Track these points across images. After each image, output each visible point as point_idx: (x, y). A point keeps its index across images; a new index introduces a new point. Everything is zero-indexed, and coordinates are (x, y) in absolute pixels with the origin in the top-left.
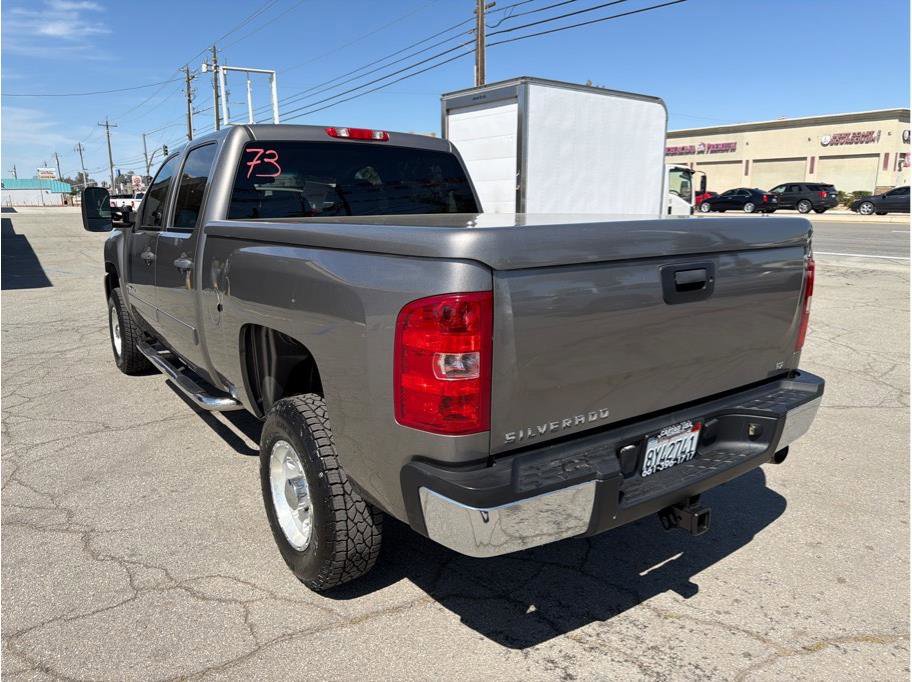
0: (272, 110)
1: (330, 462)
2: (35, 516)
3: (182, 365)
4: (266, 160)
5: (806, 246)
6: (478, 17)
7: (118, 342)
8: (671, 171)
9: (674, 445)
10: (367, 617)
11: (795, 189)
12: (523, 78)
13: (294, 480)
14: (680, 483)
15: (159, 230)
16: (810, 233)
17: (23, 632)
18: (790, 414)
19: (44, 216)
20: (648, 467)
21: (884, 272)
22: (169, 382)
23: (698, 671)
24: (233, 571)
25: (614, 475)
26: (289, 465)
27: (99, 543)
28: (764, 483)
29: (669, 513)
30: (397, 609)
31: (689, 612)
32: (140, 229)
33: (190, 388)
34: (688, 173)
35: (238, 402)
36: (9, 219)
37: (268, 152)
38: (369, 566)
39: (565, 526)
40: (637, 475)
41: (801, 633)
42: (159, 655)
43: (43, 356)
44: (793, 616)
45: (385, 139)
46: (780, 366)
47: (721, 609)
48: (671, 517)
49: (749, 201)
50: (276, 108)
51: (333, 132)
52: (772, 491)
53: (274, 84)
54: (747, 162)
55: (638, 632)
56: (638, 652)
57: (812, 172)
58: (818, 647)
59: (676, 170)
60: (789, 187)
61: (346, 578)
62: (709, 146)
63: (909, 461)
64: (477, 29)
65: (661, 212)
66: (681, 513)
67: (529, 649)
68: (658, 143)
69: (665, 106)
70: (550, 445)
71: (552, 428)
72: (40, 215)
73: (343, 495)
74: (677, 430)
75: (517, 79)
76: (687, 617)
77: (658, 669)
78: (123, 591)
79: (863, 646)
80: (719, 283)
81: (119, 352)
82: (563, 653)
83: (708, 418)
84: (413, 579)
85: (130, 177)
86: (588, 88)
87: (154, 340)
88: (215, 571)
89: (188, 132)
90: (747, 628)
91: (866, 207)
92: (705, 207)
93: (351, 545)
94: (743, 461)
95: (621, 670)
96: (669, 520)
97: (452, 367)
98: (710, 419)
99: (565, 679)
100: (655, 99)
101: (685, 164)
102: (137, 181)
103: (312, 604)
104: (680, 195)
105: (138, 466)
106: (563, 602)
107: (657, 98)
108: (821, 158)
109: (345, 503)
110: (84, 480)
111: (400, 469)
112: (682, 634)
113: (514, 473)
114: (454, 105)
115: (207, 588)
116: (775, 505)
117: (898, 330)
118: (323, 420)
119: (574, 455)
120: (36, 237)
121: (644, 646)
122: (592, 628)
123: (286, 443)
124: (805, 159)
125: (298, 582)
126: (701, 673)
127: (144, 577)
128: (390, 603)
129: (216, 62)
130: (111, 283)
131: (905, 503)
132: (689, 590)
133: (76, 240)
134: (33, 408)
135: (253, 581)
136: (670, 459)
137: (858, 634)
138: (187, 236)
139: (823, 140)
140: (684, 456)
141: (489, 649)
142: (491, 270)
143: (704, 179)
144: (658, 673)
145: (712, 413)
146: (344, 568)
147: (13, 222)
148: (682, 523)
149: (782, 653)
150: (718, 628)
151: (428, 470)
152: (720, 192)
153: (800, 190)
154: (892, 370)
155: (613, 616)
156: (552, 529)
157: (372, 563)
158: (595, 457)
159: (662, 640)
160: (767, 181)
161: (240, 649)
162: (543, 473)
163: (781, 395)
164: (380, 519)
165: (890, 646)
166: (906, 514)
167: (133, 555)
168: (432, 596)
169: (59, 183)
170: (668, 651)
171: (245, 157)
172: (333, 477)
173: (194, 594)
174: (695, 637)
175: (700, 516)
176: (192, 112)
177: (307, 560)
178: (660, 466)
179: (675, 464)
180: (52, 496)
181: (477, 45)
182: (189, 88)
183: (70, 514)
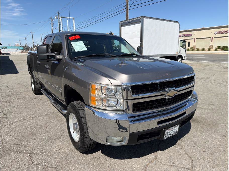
0: (73, 28)
6: (127, 2)
8: (180, 41)
12: (142, 16)
27: (35, 158)
34: (184, 42)
36: (8, 56)
43: (17, 93)
53: (74, 21)
54: (195, 39)
57: (212, 41)
59: (182, 41)
64: (126, 5)
65: (178, 52)
68: (177, 34)
69: (179, 24)
72: (16, 55)
75: (140, 17)
100: (176, 22)
104: (182, 47)
105: (45, 129)
107: (177, 22)
108: (214, 37)
110: (29, 134)
114: (123, 24)
120: (15, 61)
124: (210, 38)
129: (59, 16)
134: (14, 110)
143: (189, 43)
147: (9, 57)
167: (45, 163)
169: (21, 47)
176: (53, 29)
180: (19, 140)
181: (126, 10)
182: (52, 23)
183: (25, 147)
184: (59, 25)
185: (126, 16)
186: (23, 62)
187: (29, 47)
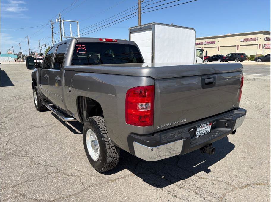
0: (78, 33)
1: (105, 135)
2: (16, 153)
3: (57, 108)
4: (82, 48)
5: (241, 72)
6: (139, 5)
7: (36, 102)
8: (197, 50)
9: (204, 129)
10: (116, 180)
11: (234, 55)
12: (153, 23)
13: (93, 141)
14: (207, 140)
15: (49, 69)
16: (242, 67)
17: (16, 185)
18: (237, 120)
19: (9, 65)
20: (197, 135)
21: (260, 79)
22: (52, 113)
23: (212, 194)
24: (76, 167)
25: (189, 138)
26: (92, 137)
27: (36, 160)
28: (228, 141)
29: (203, 149)
30: (124, 177)
31: (208, 177)
32: (43, 68)
33: (60, 115)
34: (202, 51)
35: (75, 119)
37: (82, 46)
38: (116, 165)
39: (172, 153)
40: (194, 138)
41: (241, 183)
42: (56, 191)
43: (14, 106)
44: (238, 178)
45: (116, 41)
46: (234, 106)
47: (218, 176)
48: (204, 150)
49: (219, 58)
50: (79, 32)
51: (101, 40)
52: (230, 143)
53: (78, 25)
54: (219, 47)
55: (194, 183)
56: (194, 189)
57: (238, 50)
58: (246, 187)
59: (198, 49)
60: (232, 54)
61: (109, 169)
62: (207, 42)
63: (270, 134)
64: (139, 8)
65: (194, 62)
66: (207, 149)
67: (163, 188)
68: (193, 41)
69: (195, 31)
70: (169, 129)
71: (171, 124)
72: (8, 65)
73: (109, 145)
74: (205, 125)
75: (151, 23)
76: (208, 178)
77: (201, 193)
78: (44, 173)
79: (259, 186)
80: (217, 82)
81: (37, 104)
82: (173, 189)
83: (214, 121)
84: (128, 169)
85: (35, 53)
86: (172, 26)
87: (47, 101)
88: (70, 167)
89: (52, 40)
90: (225, 181)
91: (259, 60)
92: (207, 60)
93: (111, 159)
94: (224, 134)
95: (190, 194)
96: (203, 151)
97: (142, 107)
98: (215, 121)
99: (174, 196)
100: (192, 29)
101: (200, 48)
102: (37, 54)
103: (99, 176)
104: (199, 57)
106: (172, 175)
108: (240, 46)
109: (109, 147)
110: (30, 142)
111: (127, 137)
112: (207, 183)
113: (160, 137)
114: (133, 31)
115: (69, 172)
116: (231, 147)
117: (265, 96)
118: (102, 123)
119: (176, 132)
121: (196, 187)
122: (181, 182)
123: (91, 130)
124: (236, 46)
125: (95, 170)
126: (213, 194)
127: (50, 169)
128: (122, 176)
129: (60, 19)
130: (34, 84)
131: (269, 146)
132: (208, 171)
133: (20, 72)
134: (12, 121)
135: (82, 170)
136: (203, 133)
137: (257, 183)
138: (59, 70)
139: (241, 40)
140: (207, 132)
141: (151, 188)
142: (154, 79)
143: (207, 52)
144: (200, 194)
145: (215, 120)
146: (109, 166)
148: (206, 152)
149: (236, 188)
150: (217, 182)
151: (136, 137)
152: (211, 56)
153: (235, 55)
154: (264, 107)
155: (186, 179)
156: (168, 154)
157: (117, 164)
158: (183, 133)
159: (201, 185)
160: (225, 53)
161: (80, 189)
162: (168, 137)
163: (234, 115)
164: (119, 151)
165: (267, 186)
166: (269, 149)
167: (46, 163)
168: (134, 174)
169: (14, 55)
170: (203, 188)
171: (76, 47)
172: (106, 140)
173: (65, 174)
174: (211, 184)
175: (212, 149)
176: (53, 34)
177: (97, 164)
178: (200, 135)
179: (205, 135)
180: (20, 147)
181: (139, 13)
182: (52, 26)
183: (26, 152)
184: (61, 29)
185: (139, 20)
186: (18, 72)
187: (25, 55)
